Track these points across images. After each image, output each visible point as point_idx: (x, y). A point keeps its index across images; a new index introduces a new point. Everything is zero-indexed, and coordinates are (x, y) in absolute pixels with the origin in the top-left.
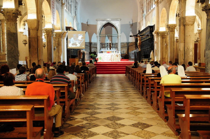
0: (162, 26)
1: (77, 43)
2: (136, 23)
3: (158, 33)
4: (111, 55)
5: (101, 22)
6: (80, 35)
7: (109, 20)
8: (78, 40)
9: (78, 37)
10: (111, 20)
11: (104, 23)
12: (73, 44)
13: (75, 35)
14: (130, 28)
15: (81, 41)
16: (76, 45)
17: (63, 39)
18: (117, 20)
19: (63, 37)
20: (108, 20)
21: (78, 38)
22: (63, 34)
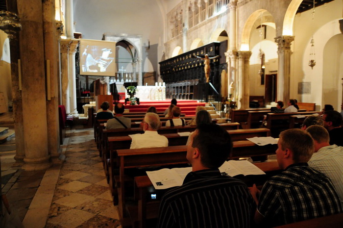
0: (244, 43)
1: (99, 66)
2: (156, 45)
3: (236, 54)
4: (150, 90)
5: (112, 38)
6: (105, 51)
7: (125, 36)
8: (102, 59)
9: (101, 53)
10: (128, 36)
11: (117, 39)
12: (91, 68)
13: (96, 49)
14: (146, 52)
15: (108, 61)
16: (99, 69)
17: (69, 54)
18: (136, 36)
19: (70, 52)
20: (123, 36)
21: (101, 56)
22: (70, 45)
